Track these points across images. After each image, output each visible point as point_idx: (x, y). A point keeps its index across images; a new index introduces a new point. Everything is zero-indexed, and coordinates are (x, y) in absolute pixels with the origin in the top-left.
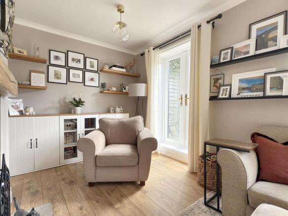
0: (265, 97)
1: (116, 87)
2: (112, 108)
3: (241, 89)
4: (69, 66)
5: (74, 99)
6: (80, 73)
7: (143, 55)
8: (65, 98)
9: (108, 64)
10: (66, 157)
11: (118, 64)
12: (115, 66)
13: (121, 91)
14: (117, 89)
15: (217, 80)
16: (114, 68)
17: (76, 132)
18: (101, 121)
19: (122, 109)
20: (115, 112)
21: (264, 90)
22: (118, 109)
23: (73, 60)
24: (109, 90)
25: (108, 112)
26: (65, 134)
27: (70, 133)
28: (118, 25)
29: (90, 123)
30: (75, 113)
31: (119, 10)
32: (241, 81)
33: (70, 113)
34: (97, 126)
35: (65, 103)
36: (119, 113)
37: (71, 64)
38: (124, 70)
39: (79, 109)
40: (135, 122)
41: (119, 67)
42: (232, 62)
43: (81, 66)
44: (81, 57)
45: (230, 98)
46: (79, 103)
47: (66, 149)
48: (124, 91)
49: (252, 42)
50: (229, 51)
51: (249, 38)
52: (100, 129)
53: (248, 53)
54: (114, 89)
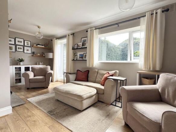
0: (83, 60)
1: (40, 54)
2: (38, 63)
3: (80, 57)
4: (16, 44)
5: (19, 59)
6: (22, 47)
7: (52, 40)
8: (15, 58)
9: (35, 44)
10: (16, 83)
11: (40, 44)
12: (39, 45)
13: (43, 55)
14: (40, 55)
15: (75, 54)
16: (38, 46)
17: (21, 73)
18: (32, 68)
19: (42, 63)
20: (39, 64)
21: (83, 58)
22: (40, 63)
23: (18, 41)
24: (36, 55)
25: (36, 64)
26: (16, 73)
27: (17, 73)
28: (38, 33)
29: (27, 69)
30: (20, 65)
31: (38, 28)
32: (80, 55)
33: (17, 65)
34: (31, 70)
35: (15, 60)
36: (41, 65)
37: (17, 43)
38: (43, 46)
39: (22, 63)
40: (47, 68)
41: (41, 45)
42: (77, 49)
43: (22, 44)
44: (22, 40)
45: (77, 60)
46: (22, 60)
47: (16, 80)
48: (44, 55)
49: (81, 44)
50: (77, 45)
51: (81, 42)
52: (32, 71)
53: (80, 47)
54: (39, 54)
